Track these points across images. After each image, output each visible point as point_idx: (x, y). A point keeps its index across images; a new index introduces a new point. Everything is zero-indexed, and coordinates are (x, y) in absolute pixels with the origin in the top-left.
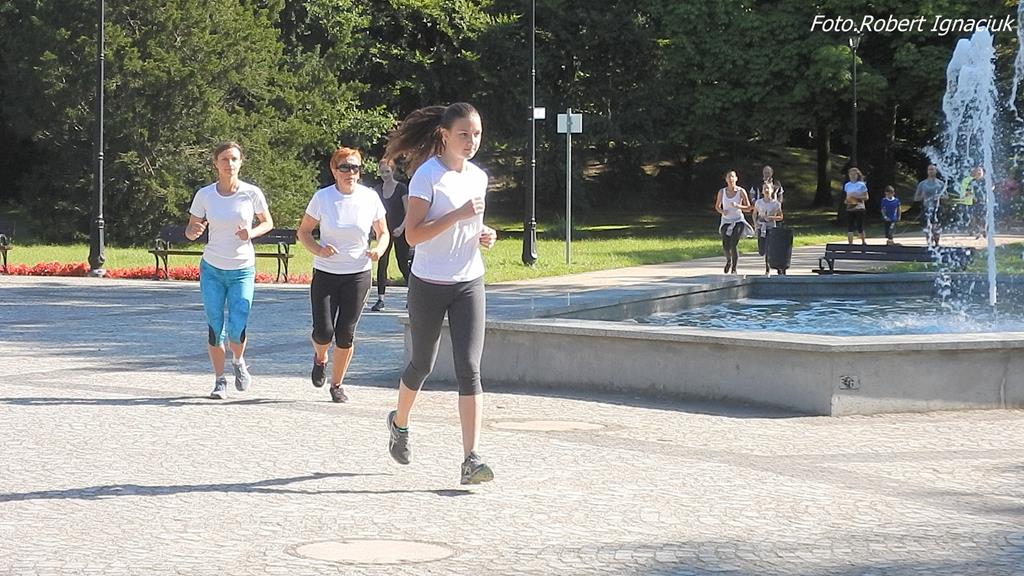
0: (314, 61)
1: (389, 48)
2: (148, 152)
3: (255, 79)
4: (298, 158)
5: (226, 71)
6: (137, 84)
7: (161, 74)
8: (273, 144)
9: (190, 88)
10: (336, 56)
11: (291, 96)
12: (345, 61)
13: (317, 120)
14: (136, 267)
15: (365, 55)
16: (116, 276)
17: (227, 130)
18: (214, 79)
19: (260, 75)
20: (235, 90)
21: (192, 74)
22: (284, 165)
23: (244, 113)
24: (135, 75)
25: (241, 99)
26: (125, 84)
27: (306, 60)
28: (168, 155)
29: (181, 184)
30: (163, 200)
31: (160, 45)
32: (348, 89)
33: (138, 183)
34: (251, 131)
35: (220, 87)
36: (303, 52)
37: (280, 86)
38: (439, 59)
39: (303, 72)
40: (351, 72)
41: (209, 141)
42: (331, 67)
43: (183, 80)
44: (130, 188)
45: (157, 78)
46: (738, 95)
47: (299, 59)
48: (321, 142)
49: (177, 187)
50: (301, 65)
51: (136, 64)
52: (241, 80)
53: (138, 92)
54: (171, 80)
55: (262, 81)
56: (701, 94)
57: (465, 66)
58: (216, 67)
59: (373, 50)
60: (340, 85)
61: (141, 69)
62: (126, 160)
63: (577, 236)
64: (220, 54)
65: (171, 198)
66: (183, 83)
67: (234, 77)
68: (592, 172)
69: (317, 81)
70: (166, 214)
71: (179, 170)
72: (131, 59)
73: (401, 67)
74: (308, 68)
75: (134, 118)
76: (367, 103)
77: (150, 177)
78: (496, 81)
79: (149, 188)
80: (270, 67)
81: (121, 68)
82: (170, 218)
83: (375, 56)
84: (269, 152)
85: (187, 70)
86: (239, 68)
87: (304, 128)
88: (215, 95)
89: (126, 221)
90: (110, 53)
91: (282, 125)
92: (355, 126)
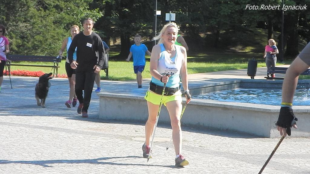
4: (64, 28)
8: (55, 23)
13: (72, 14)
17: (37, 17)
20: (40, 1)
22: (59, 31)
23: (43, 10)
25: (42, 5)
28: (13, 27)
29: (18, 38)
32: (84, 2)
35: (34, 0)
41: (29, 21)
46: (237, 8)
65: (14, 43)
71: (17, 32)
76: (92, 7)
78: (143, 0)
84: (53, 26)
87: (67, 17)
88: (32, 3)
91: (58, 15)
92: (87, 16)
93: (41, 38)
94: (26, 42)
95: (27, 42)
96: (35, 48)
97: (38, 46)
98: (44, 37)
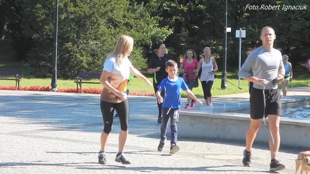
0: (141, 8)
1: (170, 4)
2: (76, 43)
3: (118, 15)
5: (106, 12)
6: (72, 16)
7: (82, 13)
9: (93, 18)
10: (150, 6)
11: (132, 22)
12: (153, 8)
14: (70, 88)
15: (161, 6)
16: (61, 91)
17: (107, 35)
18: (102, 15)
19: (120, 13)
20: (110, 19)
21: (93, 13)
23: (113, 28)
24: (72, 13)
25: (113, 23)
26: (68, 17)
27: (138, 8)
28: (84, 44)
29: (89, 55)
30: (82, 61)
31: (81, 1)
32: (154, 19)
33: (72, 55)
34: (116, 35)
35: (104, 18)
36: (137, 4)
37: (128, 18)
38: (190, 8)
39: (137, 12)
40: (156, 13)
41: (99, 39)
42: (148, 10)
43: (90, 15)
44: (69, 56)
45: (80, 14)
46: (308, 24)
47: (135, 7)
48: (143, 40)
49: (87, 56)
50: (136, 10)
51: (72, 9)
52: (113, 15)
53: (72, 20)
54: (85, 15)
55: (121, 16)
56: (293, 23)
57: (200, 11)
58: (103, 10)
59: (164, 4)
60: (151, 18)
61: (74, 11)
62: (67, 46)
64: (104, 5)
65: (85, 61)
66: (90, 17)
67: (110, 14)
69: (142, 16)
70: (82, 67)
71: (88, 50)
72: (70, 7)
73: (175, 11)
74: (139, 11)
75: (71, 30)
76: (161, 25)
77: (77, 52)
78: (212, 17)
79: (76, 57)
80: (124, 10)
81: (66, 11)
82: (84, 68)
83: (165, 6)
85: (91, 12)
86: (112, 11)
87: (137, 34)
88: (102, 21)
89: (67, 69)
90: (62, 5)
92: (157, 34)
94: (96, 59)
95: (98, 60)
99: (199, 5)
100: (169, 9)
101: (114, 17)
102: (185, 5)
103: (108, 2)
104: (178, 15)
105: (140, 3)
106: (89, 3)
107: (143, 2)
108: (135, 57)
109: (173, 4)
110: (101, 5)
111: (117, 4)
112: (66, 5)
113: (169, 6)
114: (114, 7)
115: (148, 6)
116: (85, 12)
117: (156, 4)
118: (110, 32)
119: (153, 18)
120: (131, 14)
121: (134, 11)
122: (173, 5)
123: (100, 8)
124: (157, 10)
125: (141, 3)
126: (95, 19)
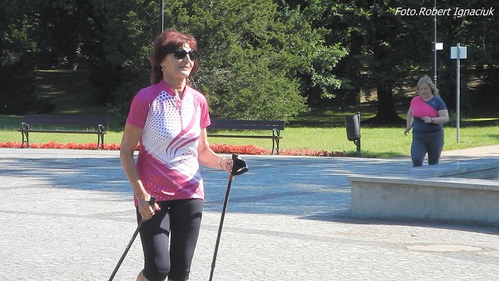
0: (296, 15)
1: (343, 7)
3: (260, 27)
4: (287, 76)
5: (241, 22)
6: (186, 30)
7: (201, 25)
8: (271, 67)
9: (219, 33)
10: (310, 12)
11: (282, 38)
12: (315, 15)
13: (298, 52)
15: (328, 11)
17: (242, 59)
18: (234, 27)
19: (262, 24)
20: (247, 34)
21: (220, 24)
22: (278, 81)
23: (252, 48)
24: (185, 25)
25: (251, 40)
27: (291, 15)
28: (205, 75)
29: (213, 93)
31: (200, 6)
32: (318, 32)
34: (257, 59)
35: (237, 32)
36: (289, 9)
37: (275, 31)
38: (375, 14)
39: (289, 22)
40: (320, 22)
41: (230, 66)
42: (307, 19)
43: (215, 28)
45: (198, 26)
47: (287, 14)
48: (300, 66)
49: (210, 94)
50: (288, 18)
51: (185, 18)
52: (251, 27)
54: (207, 28)
55: (264, 28)
58: (235, 19)
59: (334, 8)
60: (313, 30)
61: (189, 21)
63: (464, 125)
64: (237, 11)
66: (215, 30)
67: (246, 25)
68: (474, 84)
69: (298, 27)
71: (211, 84)
72: (182, 15)
73: (352, 20)
74: (292, 19)
76: (329, 41)
78: (411, 27)
80: (269, 19)
81: (176, 21)
83: (335, 11)
84: (268, 73)
85: (217, 22)
86: (249, 20)
87: (290, 57)
88: (234, 38)
90: (169, 12)
91: (276, 56)
92: (322, 56)
93: (250, 93)
94: (226, 99)
95: (228, 100)
96: (240, 108)
97: (245, 105)
98: (254, 91)
99: (390, 8)
100: (341, 16)
101: (252, 30)
102: (367, 8)
103: (243, 6)
104: (356, 25)
105: (294, 7)
106: (213, 8)
107: (300, 5)
108: (288, 94)
109: (348, 6)
110: (231, 11)
111: (258, 9)
112: (175, 12)
113: (341, 11)
114: (253, 14)
115: (307, 11)
116: (206, 23)
117: (320, 8)
118: (248, 53)
119: (315, 31)
120: (280, 25)
121: (285, 20)
122: (348, 9)
123: (231, 16)
124: (322, 18)
125: (296, 7)
126: (222, 34)
